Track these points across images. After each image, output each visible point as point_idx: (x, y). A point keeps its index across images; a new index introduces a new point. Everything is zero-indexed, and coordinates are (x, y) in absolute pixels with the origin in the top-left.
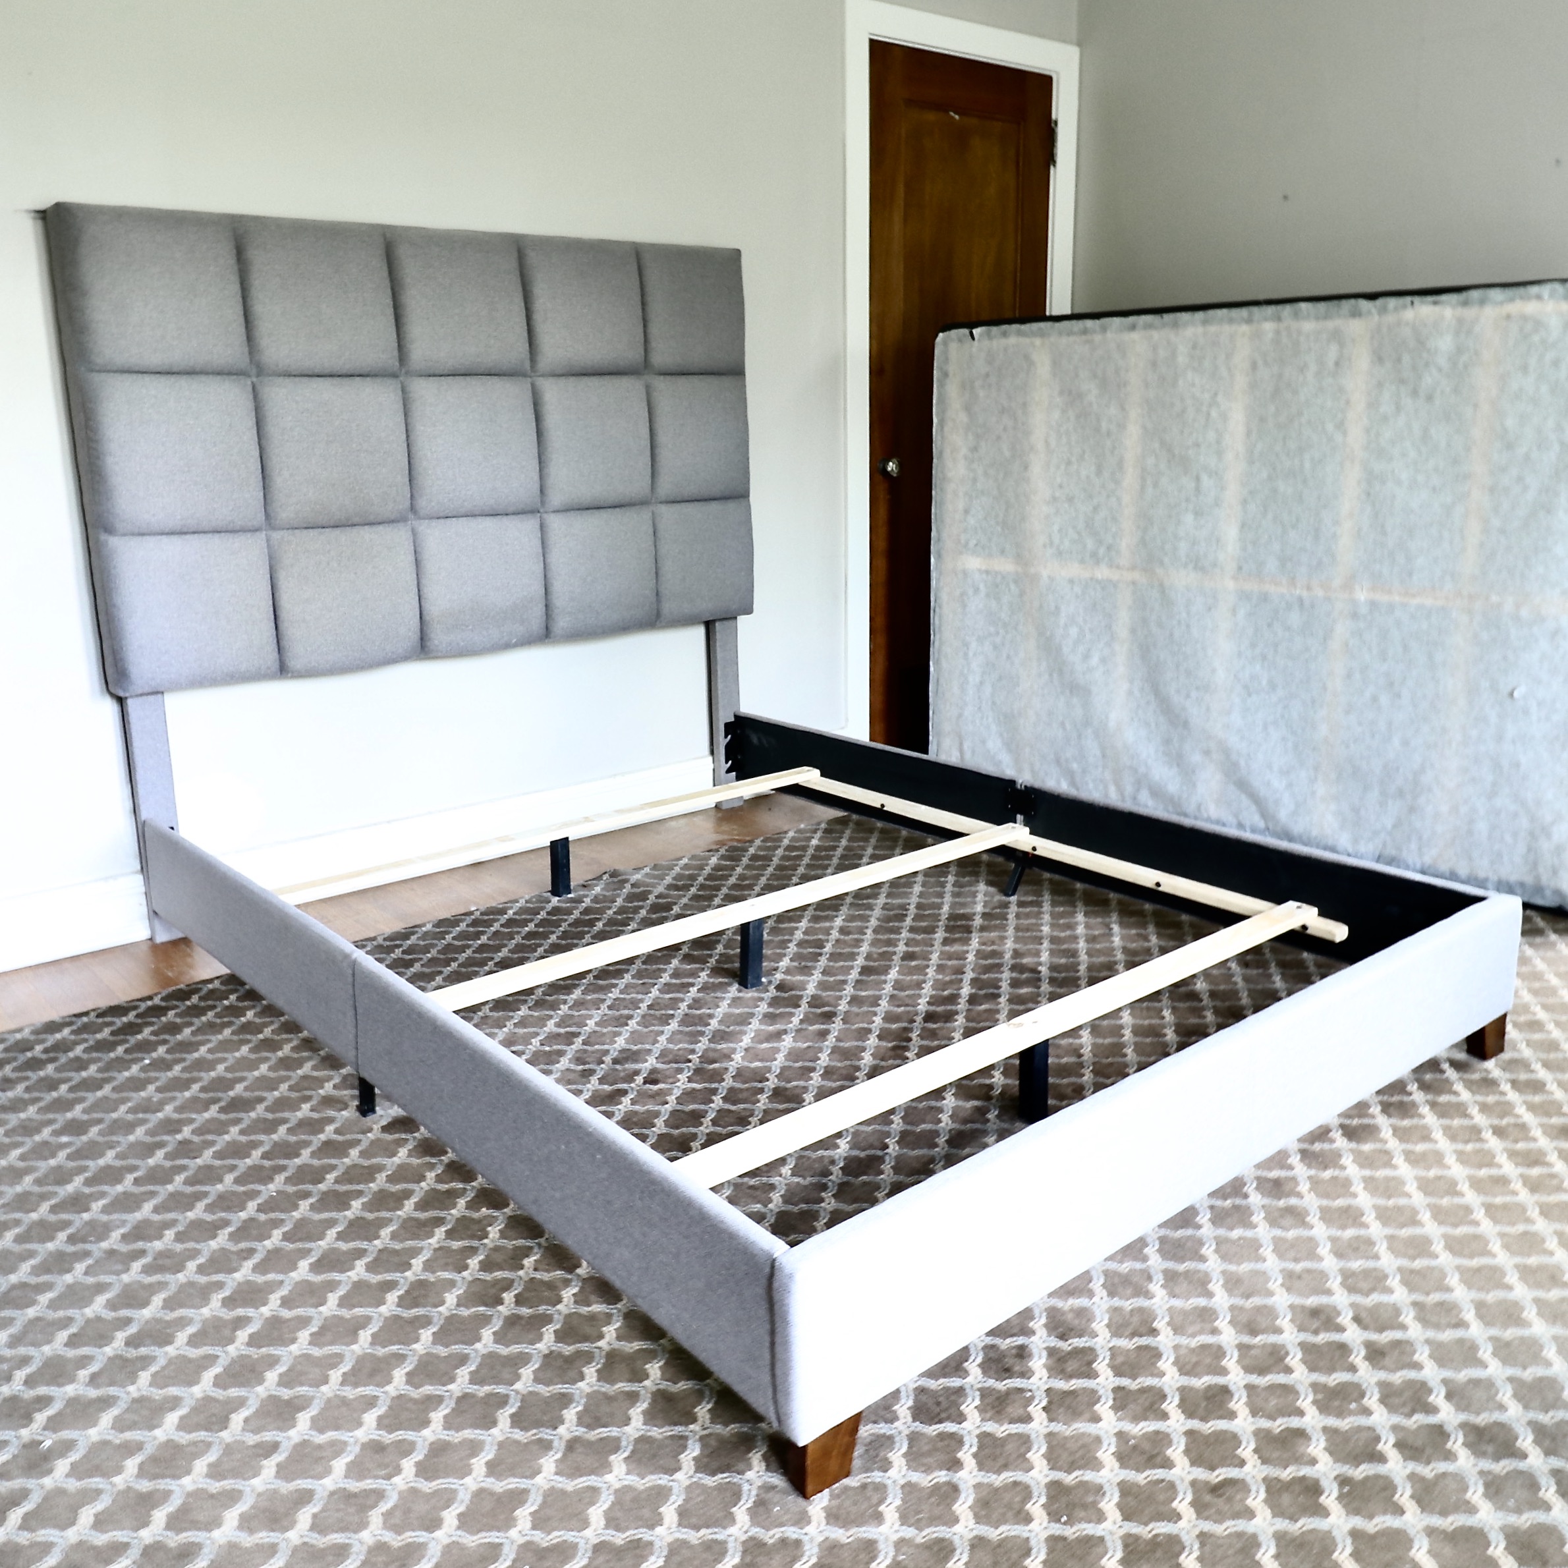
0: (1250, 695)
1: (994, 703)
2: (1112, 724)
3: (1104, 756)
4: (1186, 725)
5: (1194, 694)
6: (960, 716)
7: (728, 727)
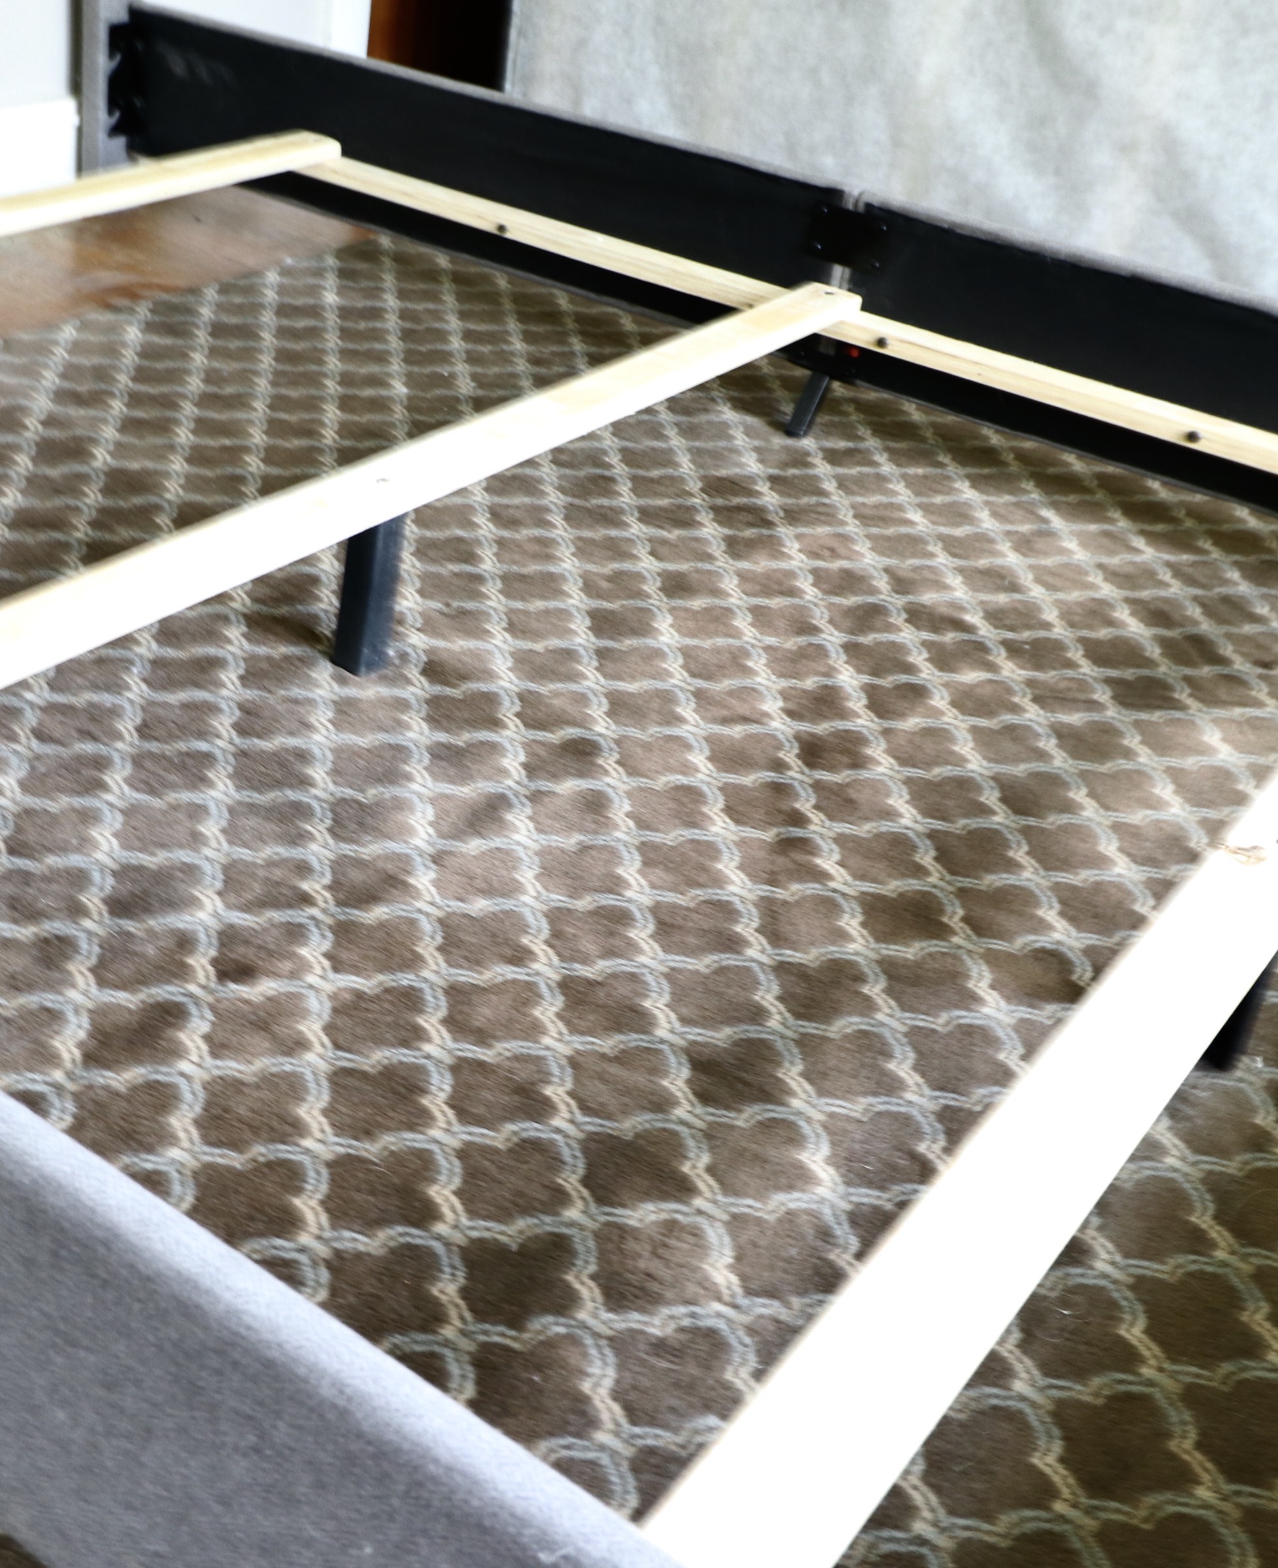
0: (1245, 32)
1: (659, 21)
2: (925, 79)
3: (896, 143)
4: (1090, 90)
5: (1123, 25)
6: (582, 43)
7: (116, 32)
